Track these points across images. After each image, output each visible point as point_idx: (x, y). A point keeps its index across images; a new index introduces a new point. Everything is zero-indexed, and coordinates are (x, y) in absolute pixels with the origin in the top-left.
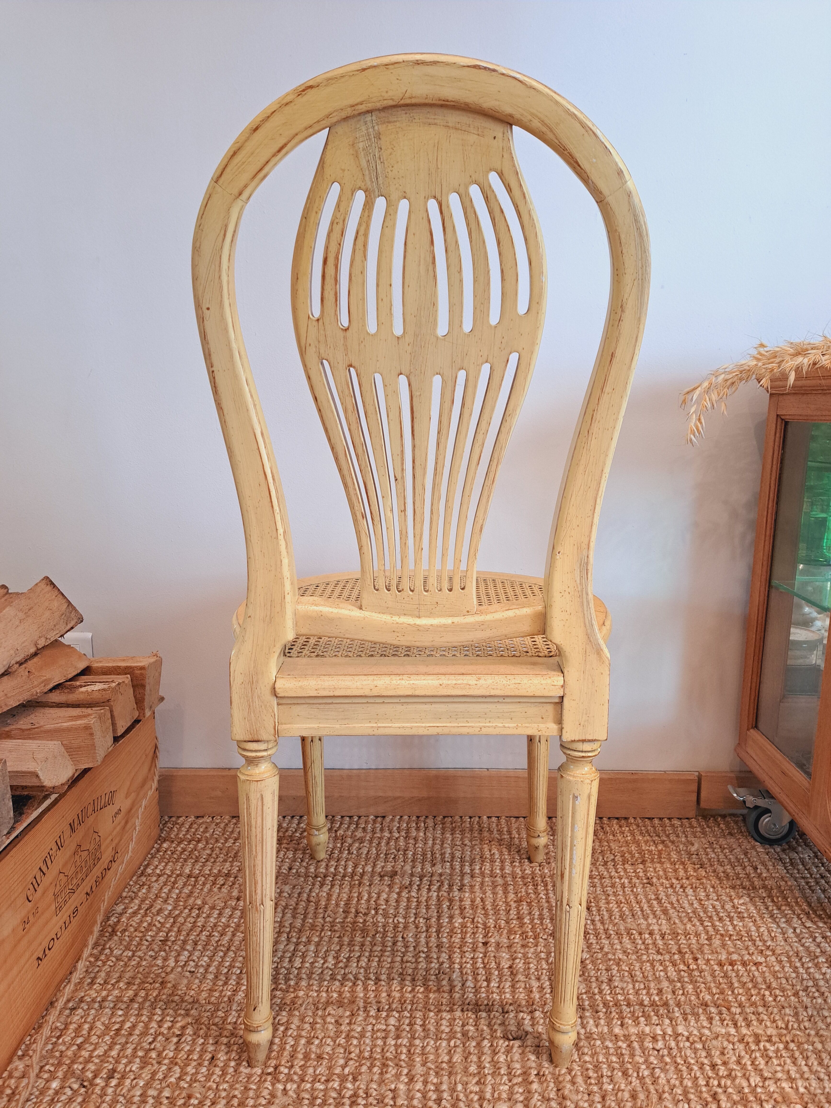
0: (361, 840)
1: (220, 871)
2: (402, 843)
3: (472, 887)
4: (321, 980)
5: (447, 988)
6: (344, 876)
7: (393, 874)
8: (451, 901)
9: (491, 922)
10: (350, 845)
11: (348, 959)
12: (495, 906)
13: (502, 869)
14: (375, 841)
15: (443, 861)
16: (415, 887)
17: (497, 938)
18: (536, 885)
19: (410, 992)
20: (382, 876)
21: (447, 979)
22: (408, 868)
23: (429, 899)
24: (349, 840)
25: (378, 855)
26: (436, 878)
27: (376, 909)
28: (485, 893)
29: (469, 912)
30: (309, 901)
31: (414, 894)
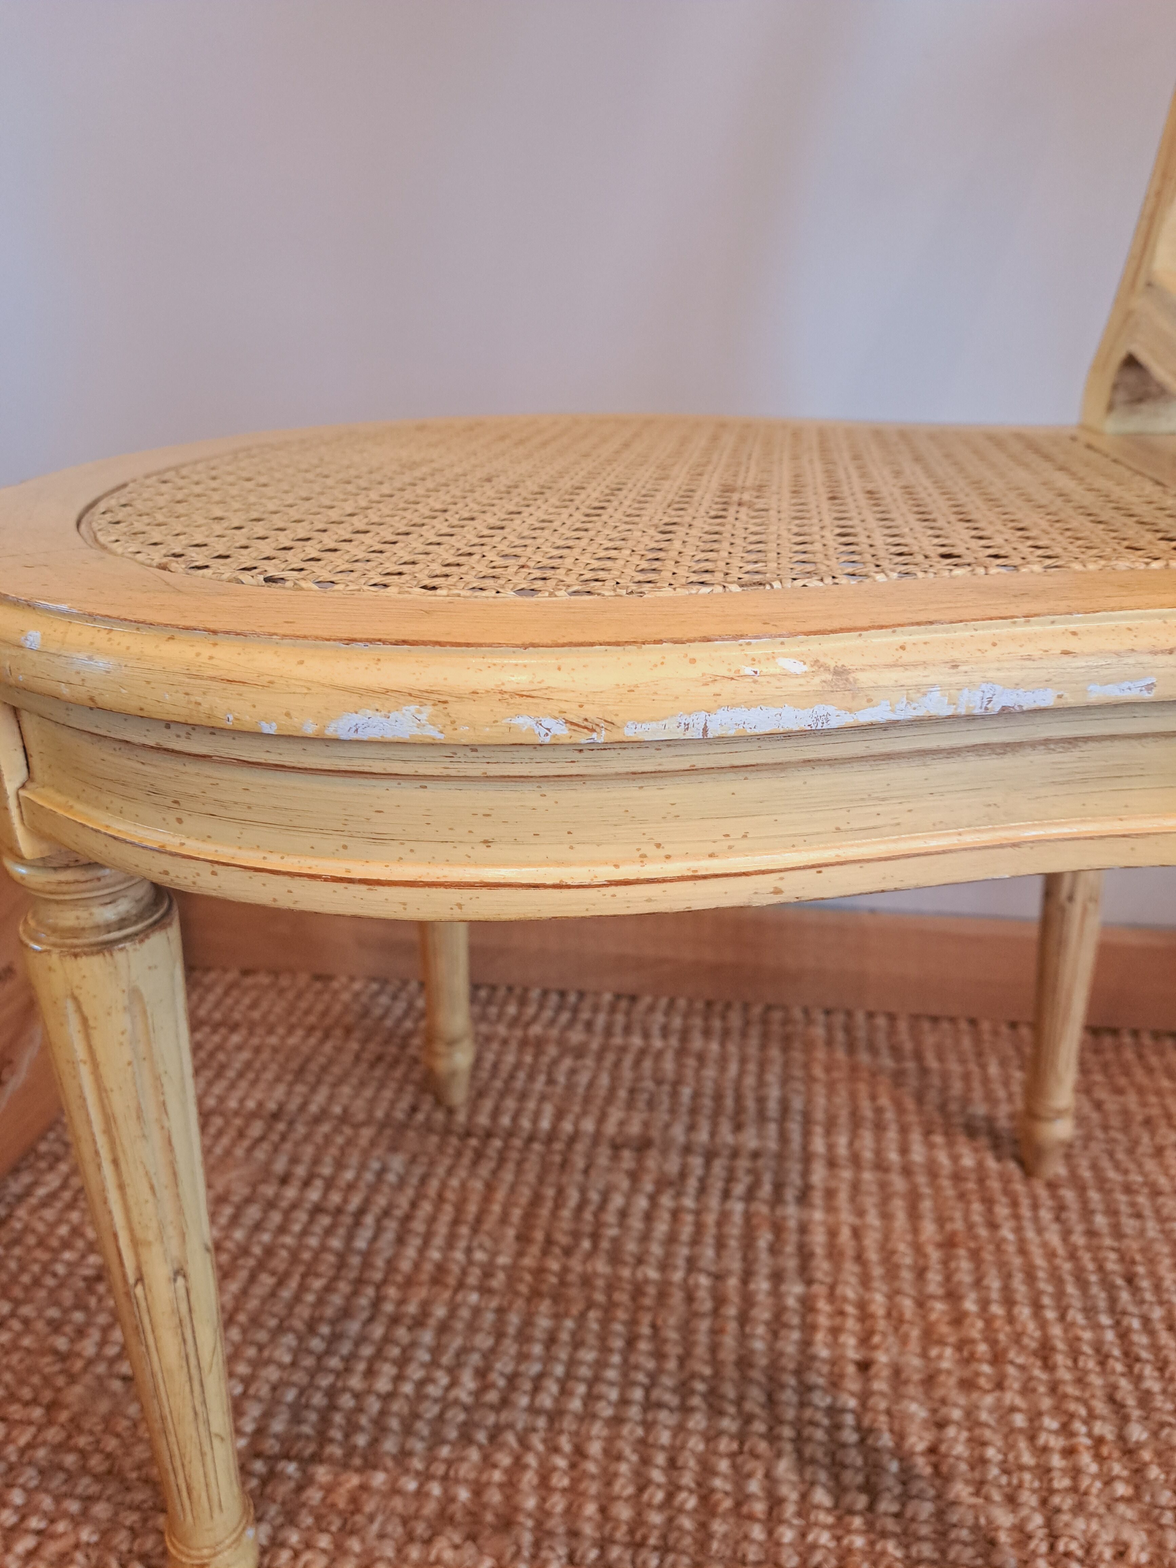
0: (580, 1052)
1: (260, 1104)
2: (669, 1065)
3: (830, 1194)
4: (437, 1439)
5: (759, 1508)
6: (531, 1139)
7: (643, 1145)
8: (778, 1229)
9: (878, 1302)
10: (555, 1062)
11: (512, 1379)
12: (888, 1255)
13: (904, 1150)
14: (610, 1058)
15: (762, 1117)
16: (692, 1184)
17: (895, 1350)
18: (989, 1202)
19: (661, 1507)
20: (616, 1148)
21: (760, 1474)
22: (678, 1132)
23: (724, 1218)
24: (552, 1051)
25: (612, 1090)
26: (743, 1163)
27: (595, 1237)
28: (860, 1213)
29: (822, 1267)
30: (441, 1198)
31: (689, 1202)
